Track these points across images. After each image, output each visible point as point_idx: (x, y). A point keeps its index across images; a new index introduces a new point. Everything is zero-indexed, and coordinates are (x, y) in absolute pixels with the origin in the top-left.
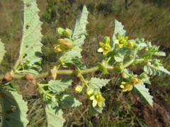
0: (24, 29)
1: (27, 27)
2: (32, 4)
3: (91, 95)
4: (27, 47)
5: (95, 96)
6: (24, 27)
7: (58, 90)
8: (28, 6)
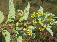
0: (9, 11)
1: (10, 10)
2: (12, 3)
3: (29, 32)
4: (10, 16)
5: (30, 32)
6: (9, 10)
7: (19, 30)
8: (10, 3)
